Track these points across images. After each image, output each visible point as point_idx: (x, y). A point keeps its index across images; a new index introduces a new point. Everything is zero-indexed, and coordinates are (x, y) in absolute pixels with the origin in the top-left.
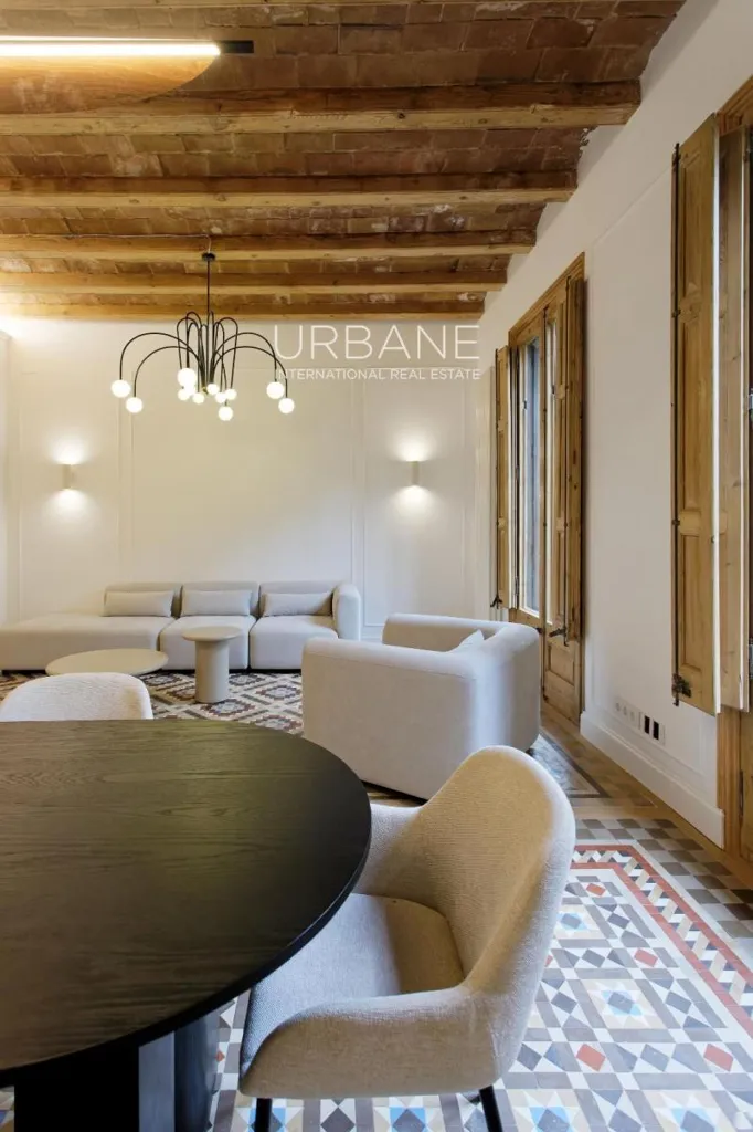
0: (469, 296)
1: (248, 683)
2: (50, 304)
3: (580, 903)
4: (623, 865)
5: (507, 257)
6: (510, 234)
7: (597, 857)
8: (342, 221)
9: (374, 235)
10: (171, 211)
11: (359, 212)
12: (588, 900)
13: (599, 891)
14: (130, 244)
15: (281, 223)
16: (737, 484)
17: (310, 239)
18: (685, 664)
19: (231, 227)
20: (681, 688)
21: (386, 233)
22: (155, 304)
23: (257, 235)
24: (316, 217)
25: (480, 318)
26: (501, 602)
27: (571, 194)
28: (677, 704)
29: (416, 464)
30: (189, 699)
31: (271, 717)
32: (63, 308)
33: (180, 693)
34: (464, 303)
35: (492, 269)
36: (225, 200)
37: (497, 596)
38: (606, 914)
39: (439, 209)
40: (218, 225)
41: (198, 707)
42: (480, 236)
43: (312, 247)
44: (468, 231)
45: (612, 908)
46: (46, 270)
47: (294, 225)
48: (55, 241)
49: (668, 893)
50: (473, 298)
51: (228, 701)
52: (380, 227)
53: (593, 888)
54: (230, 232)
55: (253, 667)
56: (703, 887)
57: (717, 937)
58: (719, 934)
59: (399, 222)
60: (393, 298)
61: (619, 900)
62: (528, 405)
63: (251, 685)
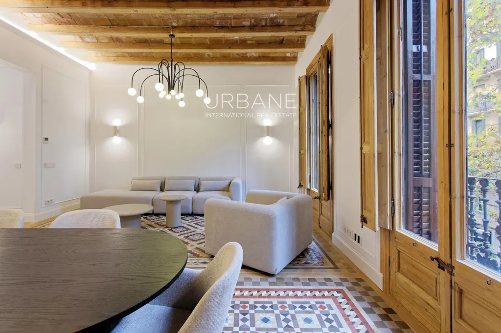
0: (290, 54)
1: (191, 220)
2: (108, 57)
3: (314, 313)
4: (337, 297)
5: (305, 37)
6: (305, 26)
7: (326, 293)
8: (229, 21)
9: (243, 26)
10: (154, 16)
11: (236, 17)
12: (317, 312)
13: (324, 308)
14: (137, 30)
15: (202, 21)
16: (386, 131)
17: (216, 28)
18: (365, 209)
19: (181, 23)
20: (364, 220)
21: (250, 26)
22: (153, 57)
23: (193, 27)
24: (218, 19)
25: (296, 64)
26: (302, 186)
27: (327, 9)
28: (362, 227)
29: (268, 127)
30: (163, 226)
31: (197, 234)
32: (114, 58)
33: (160, 223)
34: (289, 57)
35: (299, 42)
36: (175, 10)
37: (300, 184)
38: (324, 317)
39: (271, 15)
40: (175, 22)
41: (167, 229)
42: (291, 27)
43: (216, 32)
44: (285, 25)
45: (327, 315)
46: (103, 41)
47: (209, 22)
48: (105, 29)
49: (354, 309)
50: (293, 55)
51: (180, 227)
52: (246, 23)
53: (321, 307)
54: (180, 25)
55: (194, 213)
56: (370, 307)
57: (371, 328)
58: (372, 327)
59: (255, 21)
60: (257, 55)
61: (331, 312)
62: (314, 101)
63: (192, 220)
